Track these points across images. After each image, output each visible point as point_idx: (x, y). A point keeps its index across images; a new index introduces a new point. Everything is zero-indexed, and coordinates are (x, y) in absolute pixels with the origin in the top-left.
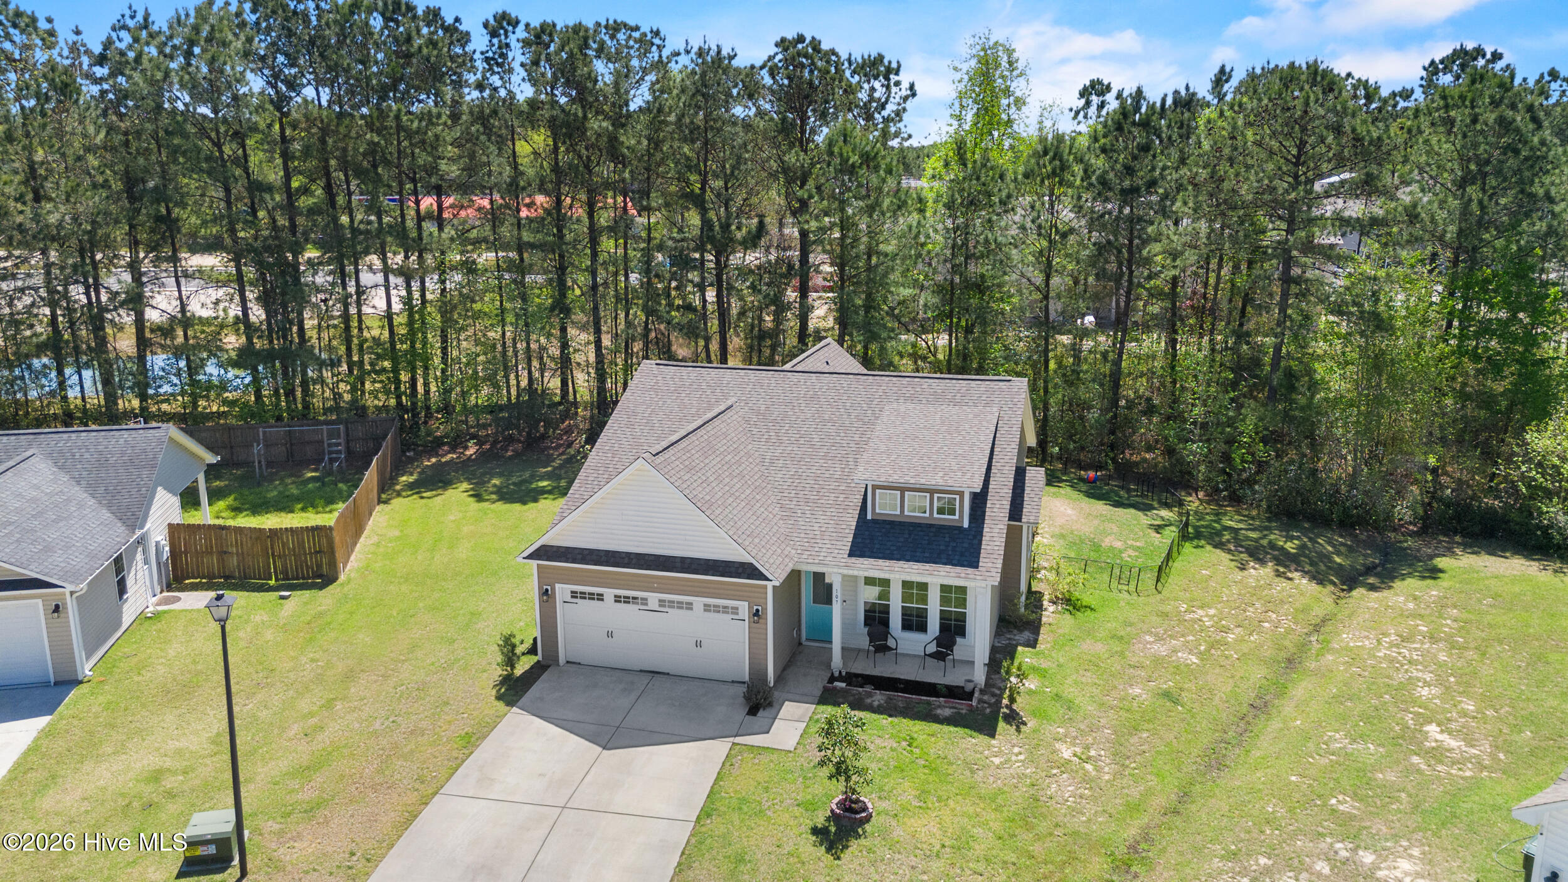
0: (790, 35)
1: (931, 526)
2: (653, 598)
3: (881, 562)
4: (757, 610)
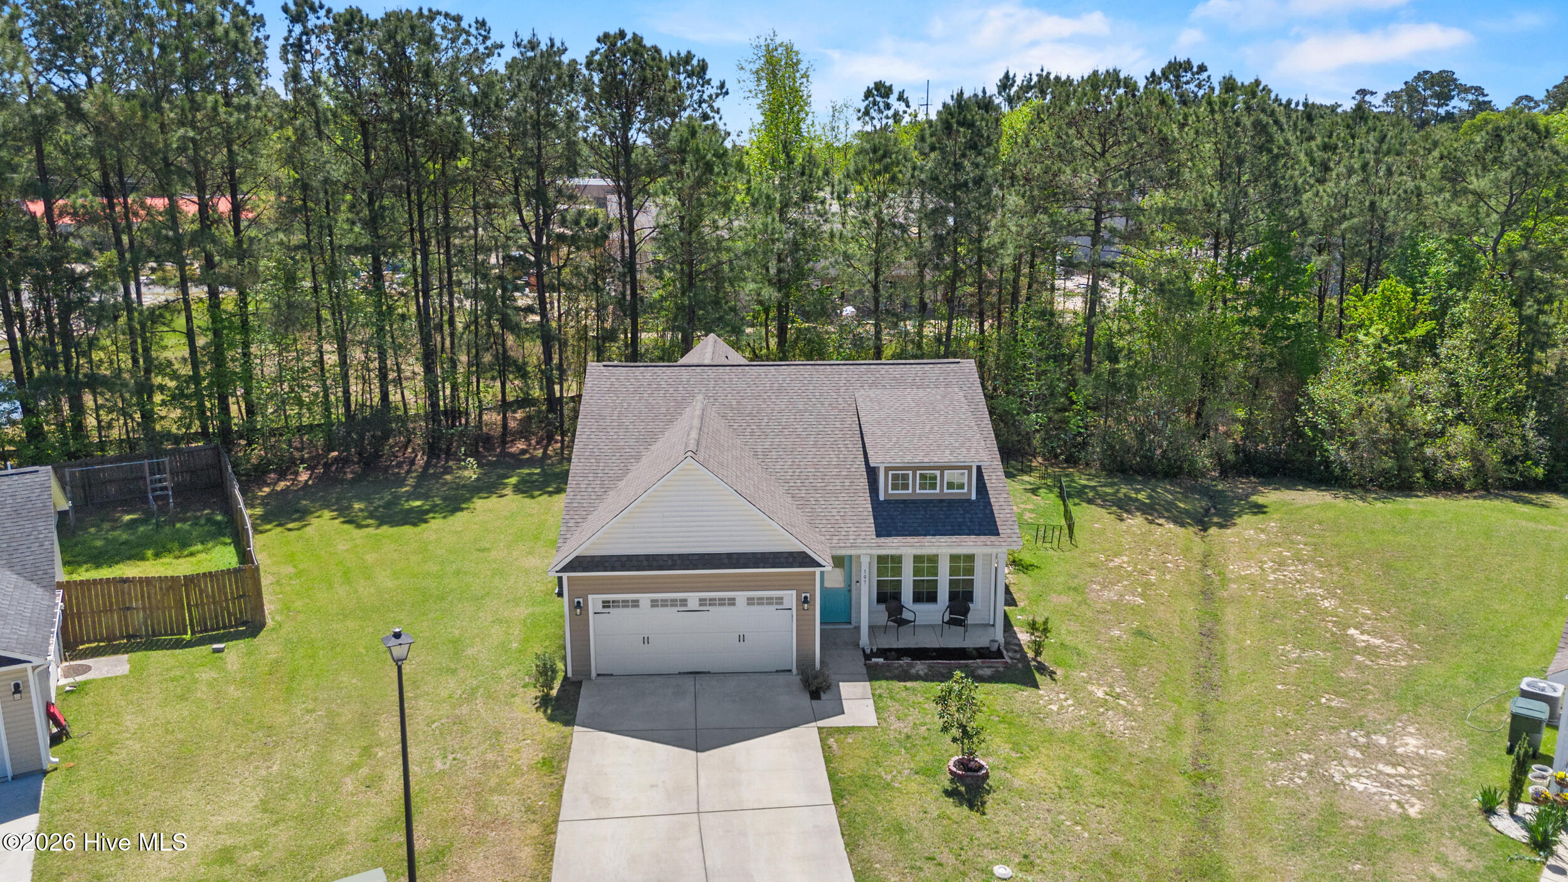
0: (613, 30)
1: (941, 501)
2: (693, 598)
3: (909, 539)
4: (806, 598)
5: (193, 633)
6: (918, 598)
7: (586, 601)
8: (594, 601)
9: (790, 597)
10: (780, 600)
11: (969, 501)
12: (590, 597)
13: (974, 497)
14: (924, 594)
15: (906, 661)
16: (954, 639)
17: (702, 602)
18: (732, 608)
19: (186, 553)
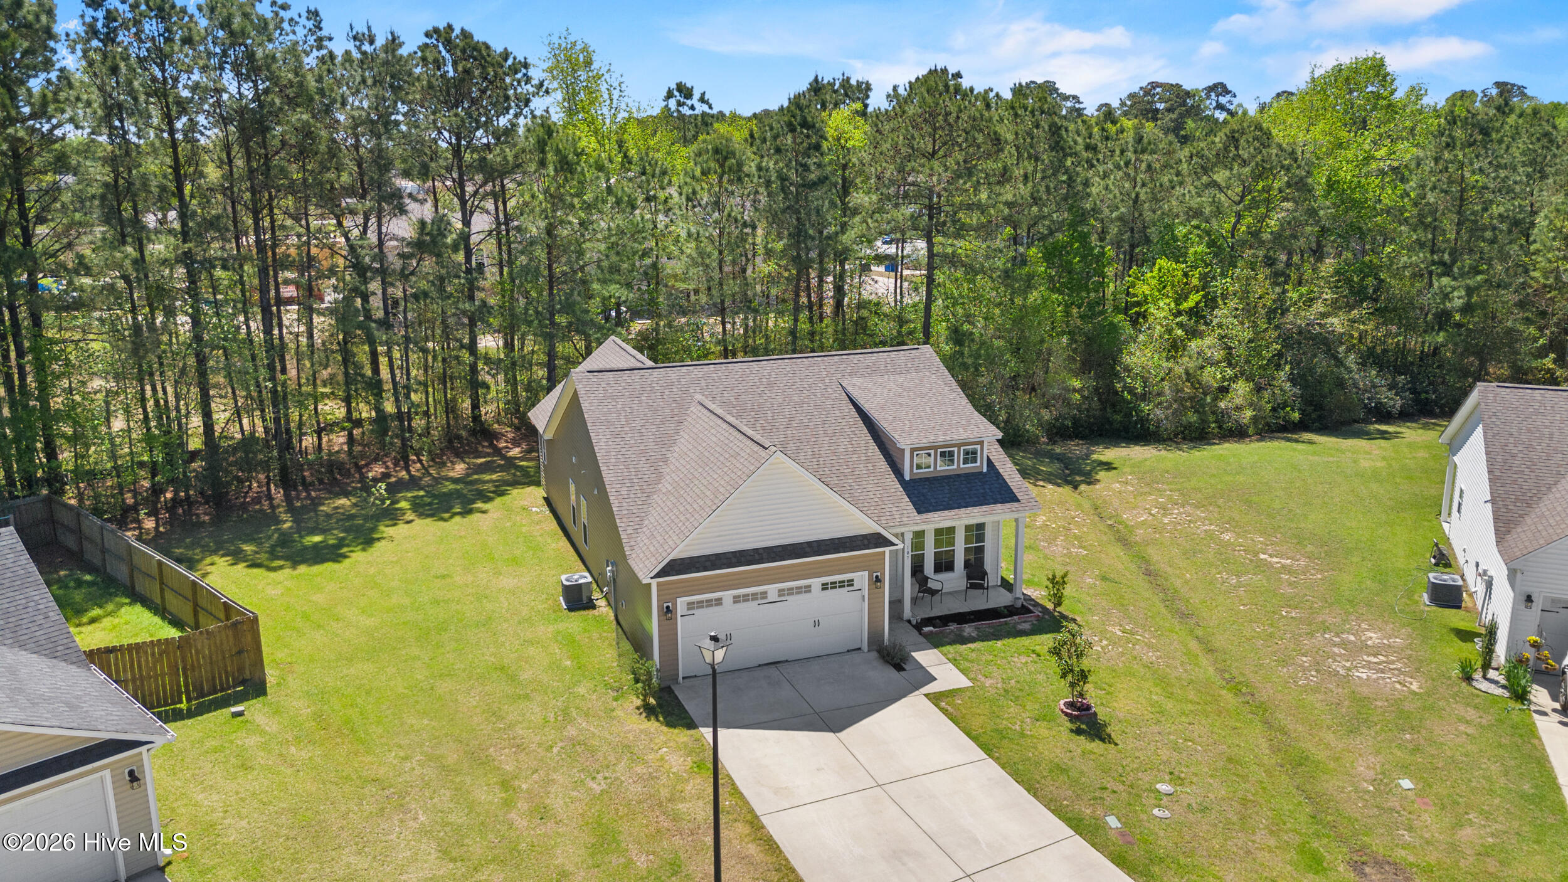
1: (959, 476)
2: (772, 589)
3: (946, 513)
4: (877, 577)
5: (189, 700)
6: (938, 569)
7: (675, 604)
8: (681, 603)
9: (862, 578)
10: (850, 583)
11: (981, 473)
12: (679, 600)
13: (985, 470)
14: (944, 564)
15: (953, 627)
16: (979, 602)
17: (781, 592)
18: (808, 595)
19: (85, 620)
